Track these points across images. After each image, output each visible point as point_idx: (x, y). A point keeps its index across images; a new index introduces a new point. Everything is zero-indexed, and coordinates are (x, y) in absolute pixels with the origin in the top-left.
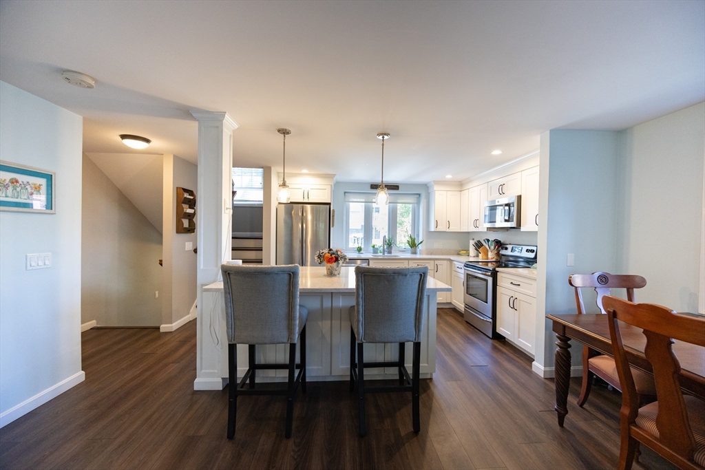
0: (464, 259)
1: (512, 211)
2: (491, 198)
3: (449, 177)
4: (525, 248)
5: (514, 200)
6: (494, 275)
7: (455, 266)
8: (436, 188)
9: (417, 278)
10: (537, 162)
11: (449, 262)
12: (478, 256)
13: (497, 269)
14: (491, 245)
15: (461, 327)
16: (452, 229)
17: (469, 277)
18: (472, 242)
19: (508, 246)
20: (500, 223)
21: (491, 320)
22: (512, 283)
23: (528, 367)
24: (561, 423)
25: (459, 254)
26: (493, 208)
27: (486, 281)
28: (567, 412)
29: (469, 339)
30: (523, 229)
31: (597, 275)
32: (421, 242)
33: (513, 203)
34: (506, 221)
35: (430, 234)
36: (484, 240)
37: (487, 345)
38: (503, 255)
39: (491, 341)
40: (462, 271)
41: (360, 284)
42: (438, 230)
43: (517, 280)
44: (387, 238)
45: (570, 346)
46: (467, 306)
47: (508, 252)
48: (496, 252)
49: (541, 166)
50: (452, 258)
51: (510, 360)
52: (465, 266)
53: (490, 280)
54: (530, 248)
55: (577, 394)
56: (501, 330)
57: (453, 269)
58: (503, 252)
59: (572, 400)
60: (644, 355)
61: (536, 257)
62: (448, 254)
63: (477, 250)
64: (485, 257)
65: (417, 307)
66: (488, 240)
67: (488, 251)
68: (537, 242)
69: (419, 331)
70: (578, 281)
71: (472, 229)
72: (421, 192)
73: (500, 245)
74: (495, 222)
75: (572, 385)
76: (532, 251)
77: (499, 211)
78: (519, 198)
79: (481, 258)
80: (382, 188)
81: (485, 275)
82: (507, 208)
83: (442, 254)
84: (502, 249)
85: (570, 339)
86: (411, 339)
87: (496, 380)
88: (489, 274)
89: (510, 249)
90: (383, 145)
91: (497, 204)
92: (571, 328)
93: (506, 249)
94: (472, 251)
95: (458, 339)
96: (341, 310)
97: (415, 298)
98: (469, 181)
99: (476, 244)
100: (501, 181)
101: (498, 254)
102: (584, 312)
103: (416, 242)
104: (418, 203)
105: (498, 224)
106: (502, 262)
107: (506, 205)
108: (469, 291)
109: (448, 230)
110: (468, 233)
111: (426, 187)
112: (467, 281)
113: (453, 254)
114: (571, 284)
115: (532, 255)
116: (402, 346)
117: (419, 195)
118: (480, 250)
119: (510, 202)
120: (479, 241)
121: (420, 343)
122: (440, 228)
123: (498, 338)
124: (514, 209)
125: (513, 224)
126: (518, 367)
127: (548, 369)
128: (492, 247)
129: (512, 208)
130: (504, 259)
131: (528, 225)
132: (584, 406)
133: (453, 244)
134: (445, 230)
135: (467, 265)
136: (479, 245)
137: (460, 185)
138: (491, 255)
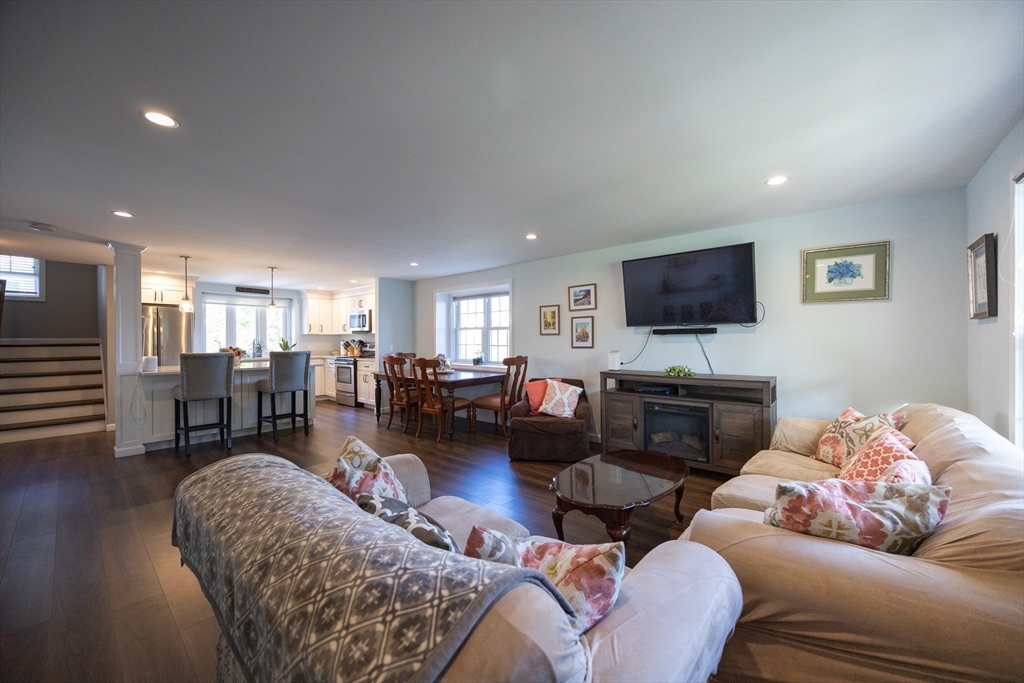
0: (335, 357)
3: (320, 288)
4: (372, 345)
5: (367, 313)
6: (356, 364)
8: (308, 295)
10: (373, 291)
11: (322, 360)
12: (346, 353)
13: (358, 359)
14: (356, 344)
15: (334, 407)
16: (324, 332)
17: (338, 369)
18: (342, 343)
20: (359, 328)
21: (354, 395)
22: (364, 367)
25: (331, 354)
26: (352, 318)
27: (350, 368)
30: (373, 332)
32: (294, 345)
33: (367, 315)
34: (363, 326)
35: (304, 338)
36: (351, 341)
37: (352, 411)
38: (365, 351)
39: (354, 408)
40: (334, 366)
41: (273, 363)
42: (311, 333)
43: (366, 364)
45: (380, 384)
46: (338, 392)
47: (368, 349)
48: (359, 349)
50: (325, 357)
51: (365, 413)
52: (336, 361)
53: (352, 367)
56: (361, 399)
57: (327, 366)
58: (364, 349)
62: (321, 355)
63: (346, 348)
64: (351, 353)
66: (354, 341)
67: (353, 348)
71: (342, 332)
72: (294, 298)
73: (362, 344)
78: (370, 312)
79: (348, 353)
81: (350, 364)
83: (316, 355)
84: (363, 346)
85: (380, 381)
86: (302, 389)
88: (353, 363)
91: (355, 315)
92: (379, 375)
93: (366, 346)
94: (343, 352)
96: (249, 385)
98: (338, 293)
99: (345, 343)
100: (360, 298)
101: (361, 351)
103: (289, 343)
104: (290, 307)
105: (357, 329)
107: (363, 316)
108: (339, 380)
109: (321, 333)
110: (340, 336)
111: (298, 293)
112: (337, 372)
113: (326, 354)
116: (294, 394)
117: (291, 300)
118: (349, 349)
119: (365, 314)
120: (348, 342)
122: (313, 332)
123: (358, 405)
125: (366, 329)
126: (369, 414)
128: (357, 346)
129: (367, 318)
131: (375, 330)
133: (327, 346)
134: (318, 333)
135: (338, 360)
136: (347, 345)
137: (331, 295)
138: (356, 352)
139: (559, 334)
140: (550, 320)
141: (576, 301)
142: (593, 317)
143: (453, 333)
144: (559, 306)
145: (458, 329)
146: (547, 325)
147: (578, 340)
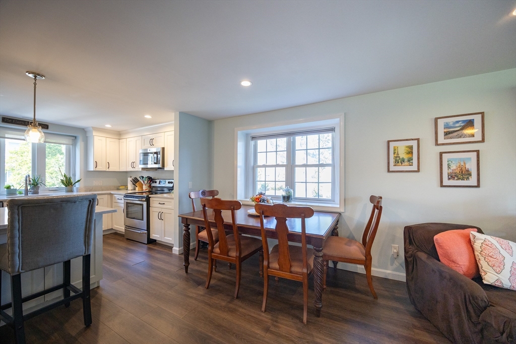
0: (124, 192)
1: (159, 157)
2: (144, 148)
3: (108, 126)
4: (167, 181)
5: (160, 150)
6: (148, 200)
7: (115, 199)
8: (94, 133)
9: (86, 203)
10: (172, 128)
11: (109, 196)
12: (135, 189)
13: (150, 196)
14: (145, 180)
15: (123, 244)
16: (111, 169)
17: (128, 205)
18: (129, 179)
19: (157, 181)
20: (151, 165)
21: (146, 232)
22: (159, 203)
23: (170, 252)
24: (187, 272)
25: (118, 189)
26: (146, 154)
27: (142, 205)
28: (189, 264)
29: (130, 249)
30: (166, 169)
31: (201, 191)
32: (79, 181)
33: (159, 152)
34: (155, 163)
35: (88, 173)
36: (140, 177)
37: (143, 250)
38: (154, 187)
39: (146, 246)
40: (123, 201)
41: (17, 217)
42: (97, 169)
43: (162, 201)
44: (31, 177)
45: (189, 229)
46: (127, 227)
47: (157, 185)
48: (149, 185)
49: (175, 130)
50: (112, 192)
51: (159, 252)
52: (124, 197)
53: (145, 204)
54: (170, 181)
55: (193, 256)
56: (154, 236)
57: (114, 201)
58: (153, 185)
59: (191, 259)
60: (214, 221)
61: (173, 187)
62: (108, 190)
63: (134, 184)
64: (140, 189)
65: (86, 227)
66: (143, 177)
67: (142, 185)
68: (173, 176)
69: (89, 245)
70: (193, 196)
71: (130, 169)
72: (78, 135)
73: (151, 180)
74: (147, 164)
75: (191, 252)
76: (172, 183)
77: (151, 156)
78: (163, 149)
79: (137, 190)
80: (35, 126)
81: (141, 201)
82: (155, 155)
83: (102, 190)
84: (153, 182)
85: (189, 225)
86: (81, 254)
87: (151, 267)
88: (144, 199)
89: (158, 183)
90: (35, 84)
91: (149, 151)
92: (190, 219)
93: (156, 182)
94: (130, 186)
95: (121, 252)
97: (84, 220)
98: (126, 132)
99: (133, 180)
100: (152, 136)
101: (150, 186)
102: (196, 211)
103: (72, 180)
104: (74, 144)
105: (150, 166)
106: (153, 191)
107: (155, 153)
108: (128, 215)
109: (107, 170)
110: (126, 172)
111: (84, 131)
112: (127, 209)
113: (113, 190)
114: (190, 197)
115: (171, 185)
117: (76, 137)
118: (137, 185)
119: (158, 151)
120: (136, 178)
121: (90, 255)
122: (99, 168)
123: (151, 242)
124: (160, 156)
125: (159, 166)
126: (165, 254)
127: (181, 248)
128: (146, 182)
129: (159, 156)
130: (154, 190)
131: (169, 166)
132: (197, 259)
133: (114, 182)
134: (105, 170)
135: (126, 196)
136: (135, 181)
137: (119, 135)
138: (145, 188)
139: (418, 171)
140: (403, 154)
141: (446, 134)
142: (478, 152)
143: (251, 170)
144: (418, 140)
145: (255, 167)
146: (401, 161)
147: (451, 177)
